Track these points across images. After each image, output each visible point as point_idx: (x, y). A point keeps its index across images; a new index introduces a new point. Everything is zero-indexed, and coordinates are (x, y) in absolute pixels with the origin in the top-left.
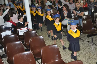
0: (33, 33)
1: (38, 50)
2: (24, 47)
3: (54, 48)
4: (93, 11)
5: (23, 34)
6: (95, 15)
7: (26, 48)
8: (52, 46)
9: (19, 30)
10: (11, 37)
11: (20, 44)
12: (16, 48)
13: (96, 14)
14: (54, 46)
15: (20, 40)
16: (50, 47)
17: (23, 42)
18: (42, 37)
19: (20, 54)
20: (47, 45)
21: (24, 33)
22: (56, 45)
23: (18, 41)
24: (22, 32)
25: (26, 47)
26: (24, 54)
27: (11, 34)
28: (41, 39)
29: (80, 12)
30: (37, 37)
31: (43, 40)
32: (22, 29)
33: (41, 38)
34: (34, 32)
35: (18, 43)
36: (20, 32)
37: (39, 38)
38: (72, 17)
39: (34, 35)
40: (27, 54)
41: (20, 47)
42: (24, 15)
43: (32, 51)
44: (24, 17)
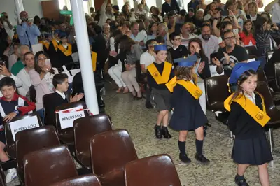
0: (99, 123)
1: (115, 173)
2: (75, 162)
3: (162, 166)
4: (270, 57)
5: (72, 126)
6: (276, 67)
7: (79, 166)
8: (154, 160)
9: (61, 114)
10: (38, 134)
11: (64, 154)
12: (52, 166)
13: (279, 66)
14: (161, 158)
15: (62, 144)
16: (149, 162)
17: (72, 149)
18: (125, 133)
19: (64, 183)
20: (140, 157)
21: (75, 122)
22: (167, 157)
23: (57, 145)
24: (68, 118)
25: (80, 163)
26: (77, 183)
27: (38, 126)
28: (124, 139)
29: (236, 59)
30: (113, 134)
31: (129, 140)
32: (68, 111)
33: (123, 136)
34: (102, 118)
35: (58, 152)
36: (63, 119)
37: (119, 136)
38: (212, 76)
39: (102, 127)
40: (84, 183)
41: (63, 162)
42: (74, 72)
43: (97, 174)
44: (74, 75)
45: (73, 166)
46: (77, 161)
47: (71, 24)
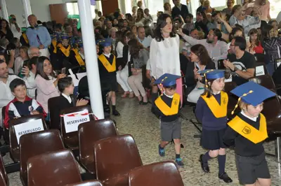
0: (104, 128)
1: (119, 178)
2: (79, 166)
3: (167, 173)
4: (279, 64)
5: (77, 130)
7: (83, 171)
9: (67, 118)
10: (43, 138)
11: (68, 158)
12: (56, 171)
14: (166, 165)
15: (66, 148)
16: (154, 169)
17: (76, 153)
18: (130, 138)
20: (145, 163)
21: (80, 126)
22: (173, 165)
23: (61, 149)
24: (73, 122)
25: (84, 168)
27: (43, 129)
28: (128, 145)
29: (244, 66)
30: (118, 139)
31: (134, 146)
32: (73, 115)
33: (128, 142)
34: (107, 123)
36: (68, 123)
37: (124, 141)
39: (107, 132)
41: (66, 167)
42: (81, 75)
43: (101, 180)
44: (80, 79)
45: (77, 171)
46: (81, 166)
47: (78, 28)
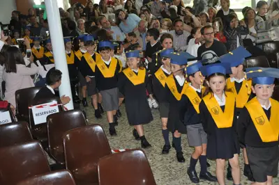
0: (73, 118)
1: (88, 168)
2: (49, 158)
3: (136, 161)
5: (45, 121)
7: (54, 162)
9: (35, 110)
10: (11, 130)
11: (36, 149)
12: (24, 163)
13: (251, 62)
14: (134, 153)
15: (35, 139)
16: (123, 157)
17: (45, 145)
18: (99, 128)
19: (35, 179)
21: (48, 117)
22: (141, 152)
23: (29, 141)
24: (42, 114)
25: (55, 160)
26: (48, 179)
27: (10, 121)
28: (98, 133)
30: (87, 129)
32: (41, 107)
34: (76, 113)
35: (30, 148)
36: (36, 115)
37: (92, 129)
39: (76, 122)
40: (57, 179)
41: (35, 158)
43: (71, 170)
46: (51, 157)
47: (45, 18)
